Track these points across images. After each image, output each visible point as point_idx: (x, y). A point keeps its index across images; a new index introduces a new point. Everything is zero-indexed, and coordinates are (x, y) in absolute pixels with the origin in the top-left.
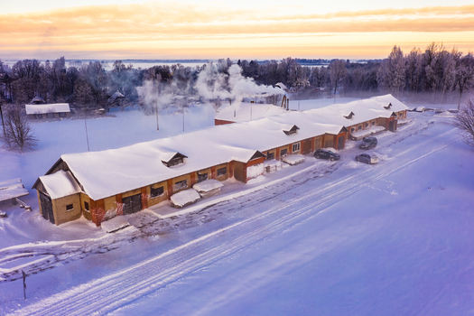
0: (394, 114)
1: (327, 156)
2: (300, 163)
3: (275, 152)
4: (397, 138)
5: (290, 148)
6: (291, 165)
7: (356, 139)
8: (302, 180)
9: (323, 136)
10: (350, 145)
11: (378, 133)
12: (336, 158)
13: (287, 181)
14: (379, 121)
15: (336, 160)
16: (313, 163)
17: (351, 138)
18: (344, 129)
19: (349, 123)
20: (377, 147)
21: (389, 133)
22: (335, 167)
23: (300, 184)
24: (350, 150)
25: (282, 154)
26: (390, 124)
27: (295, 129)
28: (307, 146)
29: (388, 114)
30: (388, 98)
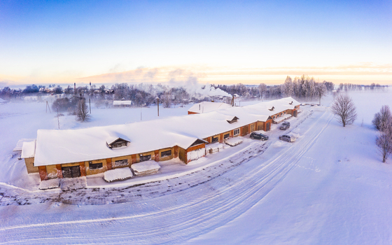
0: (295, 107)
1: (259, 137)
2: (239, 144)
3: (219, 137)
4: (299, 121)
5: (232, 133)
6: (231, 146)
7: (276, 123)
8: (239, 161)
9: (256, 123)
10: (273, 127)
11: (288, 118)
12: (266, 138)
13: (225, 162)
14: (287, 112)
15: (265, 140)
16: (249, 144)
17: (273, 122)
18: (270, 118)
19: (272, 113)
20: (290, 127)
21: (294, 118)
22: (265, 146)
23: (237, 165)
24: (274, 131)
25: (225, 138)
26: (294, 113)
27: (236, 119)
28: (245, 131)
29: (292, 107)
30: (290, 99)
